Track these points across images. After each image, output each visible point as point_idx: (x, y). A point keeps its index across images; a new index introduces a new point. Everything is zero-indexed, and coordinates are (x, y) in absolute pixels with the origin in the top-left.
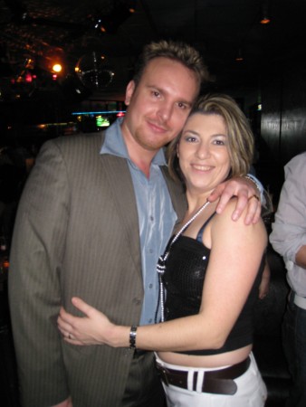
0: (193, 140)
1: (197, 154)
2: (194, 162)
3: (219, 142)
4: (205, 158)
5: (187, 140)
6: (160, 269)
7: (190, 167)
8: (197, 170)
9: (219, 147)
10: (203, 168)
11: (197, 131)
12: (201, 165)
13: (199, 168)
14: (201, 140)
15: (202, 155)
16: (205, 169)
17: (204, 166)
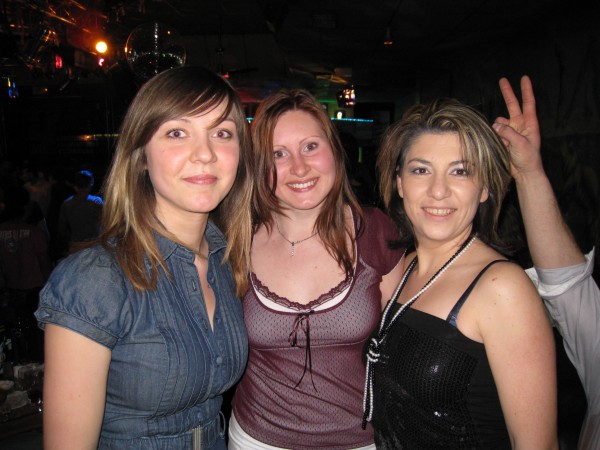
0: (422, 171)
1: (430, 192)
2: (427, 204)
3: (460, 172)
4: (444, 198)
5: (414, 171)
6: (374, 358)
7: (421, 211)
8: (432, 215)
9: (462, 178)
10: (440, 212)
11: (428, 159)
12: (437, 208)
13: (435, 212)
14: (435, 171)
15: (439, 193)
16: (445, 212)
17: (442, 208)
